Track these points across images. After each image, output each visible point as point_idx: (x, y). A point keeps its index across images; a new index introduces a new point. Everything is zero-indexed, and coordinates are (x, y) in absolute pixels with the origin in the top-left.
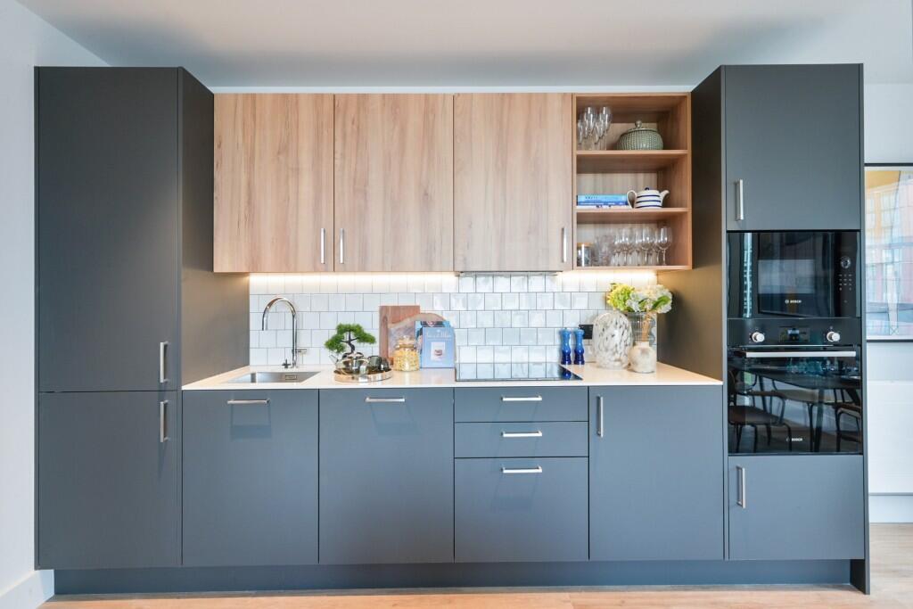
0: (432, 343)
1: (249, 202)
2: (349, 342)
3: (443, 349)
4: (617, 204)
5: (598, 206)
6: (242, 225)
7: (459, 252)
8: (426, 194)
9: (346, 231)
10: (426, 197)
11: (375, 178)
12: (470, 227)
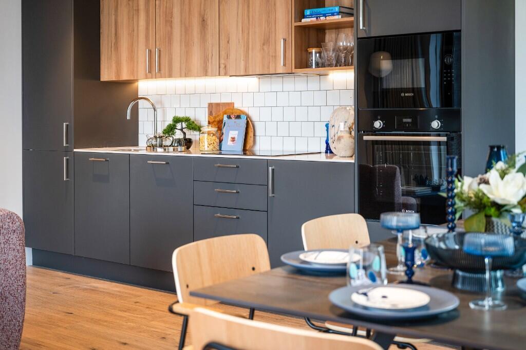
0: (230, 132)
1: (116, 34)
2: (182, 130)
3: (236, 137)
4: (333, 14)
5: (317, 18)
6: (113, 50)
7: (222, 61)
8: (204, 20)
9: (162, 50)
10: (203, 22)
11: (176, 12)
12: (228, 42)
